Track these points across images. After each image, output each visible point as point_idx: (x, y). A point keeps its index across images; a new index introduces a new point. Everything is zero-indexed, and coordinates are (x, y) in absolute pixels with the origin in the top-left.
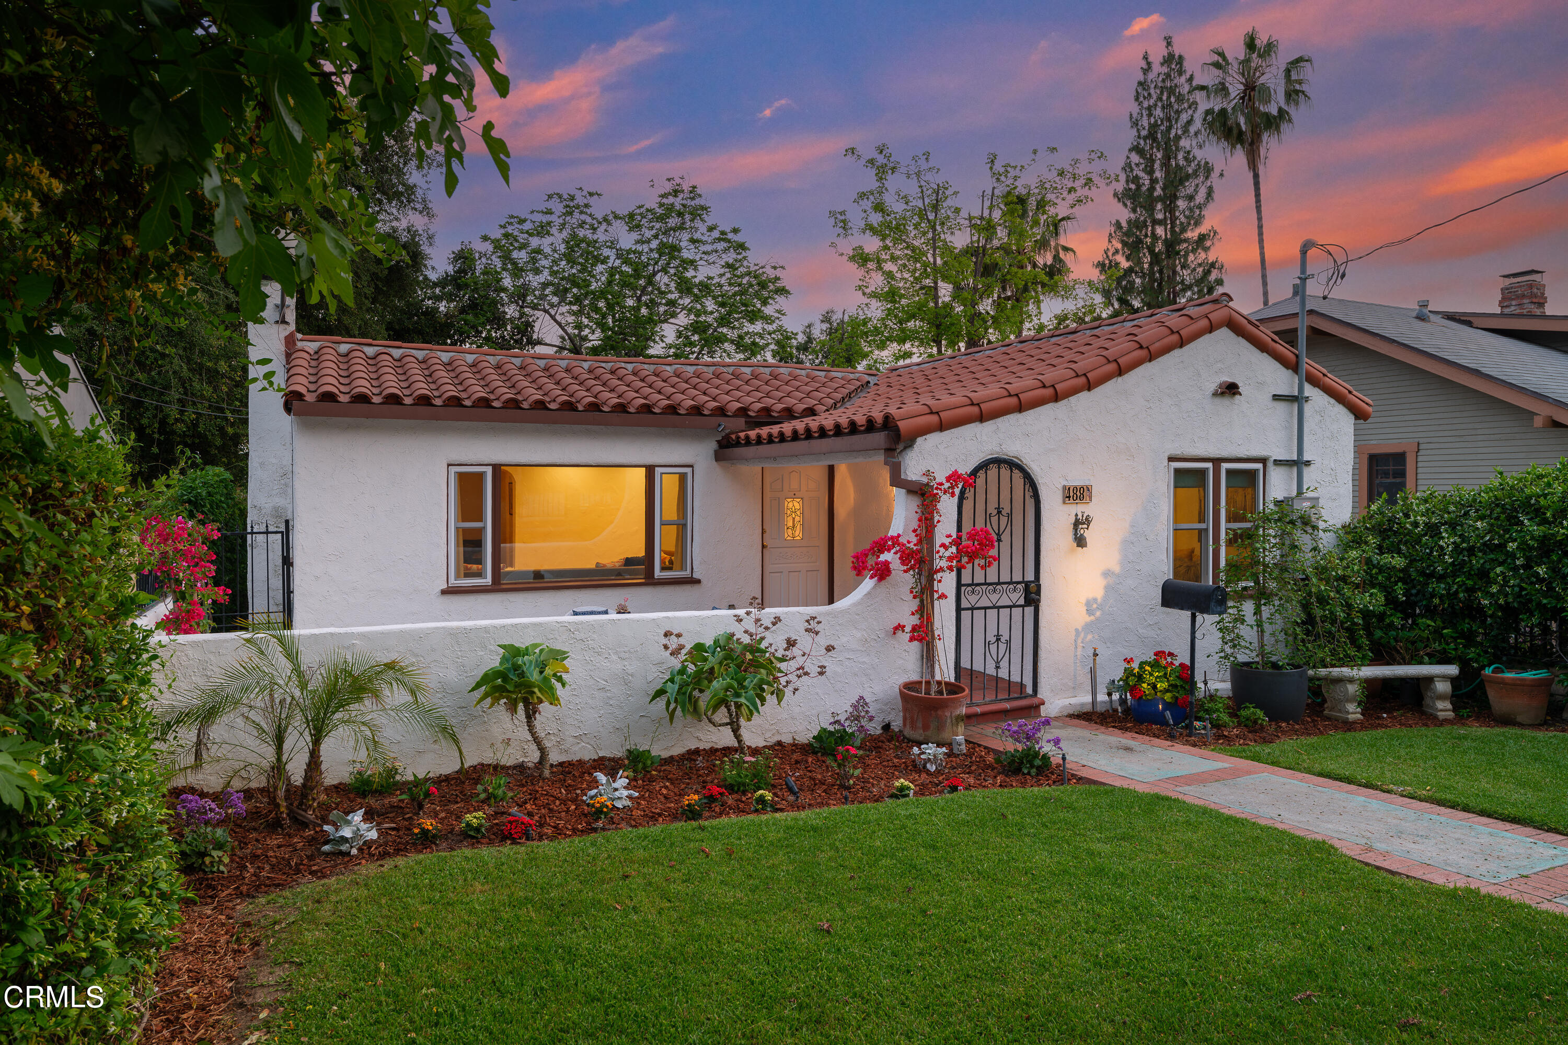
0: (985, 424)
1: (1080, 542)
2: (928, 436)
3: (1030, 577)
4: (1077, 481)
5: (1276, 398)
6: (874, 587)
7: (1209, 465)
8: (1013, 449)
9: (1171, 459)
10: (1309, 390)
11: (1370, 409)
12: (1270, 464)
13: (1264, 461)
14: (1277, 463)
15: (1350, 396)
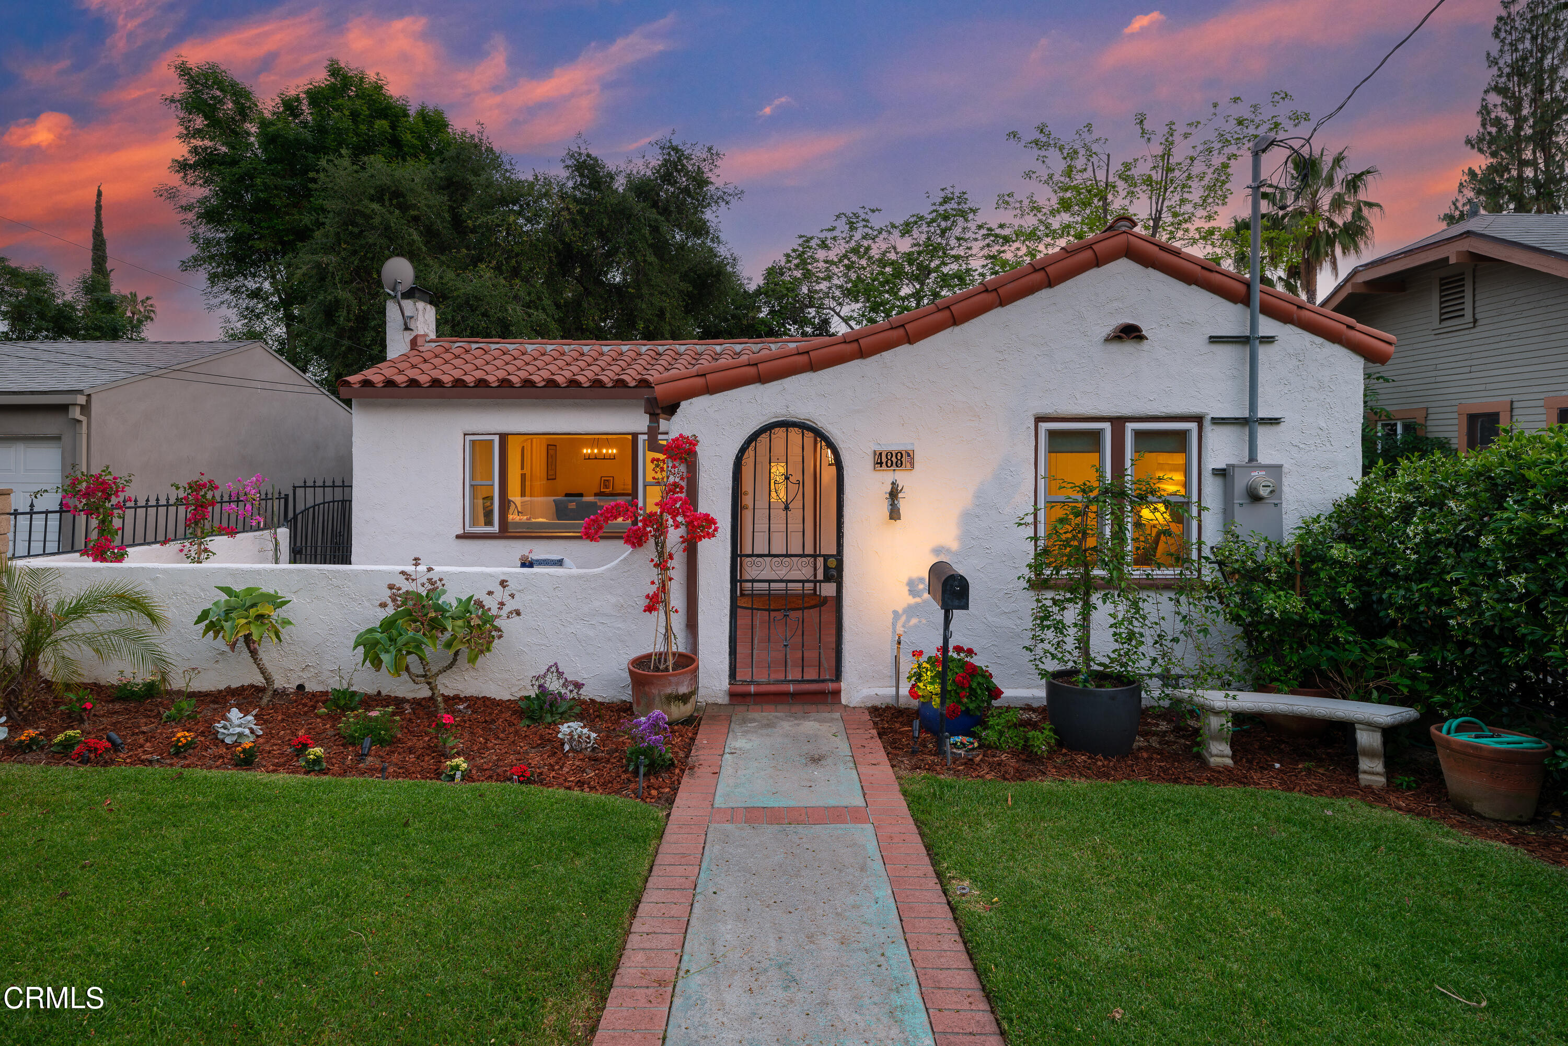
0: (766, 385)
1: (894, 514)
2: (694, 400)
3: (829, 548)
4: (893, 442)
5: (1215, 340)
6: (630, 553)
7: (1107, 426)
8: (801, 411)
9: (1039, 419)
10: (1267, 326)
11: (1391, 349)
12: (1207, 423)
13: (1198, 419)
14: (1218, 421)
15: (1352, 333)
